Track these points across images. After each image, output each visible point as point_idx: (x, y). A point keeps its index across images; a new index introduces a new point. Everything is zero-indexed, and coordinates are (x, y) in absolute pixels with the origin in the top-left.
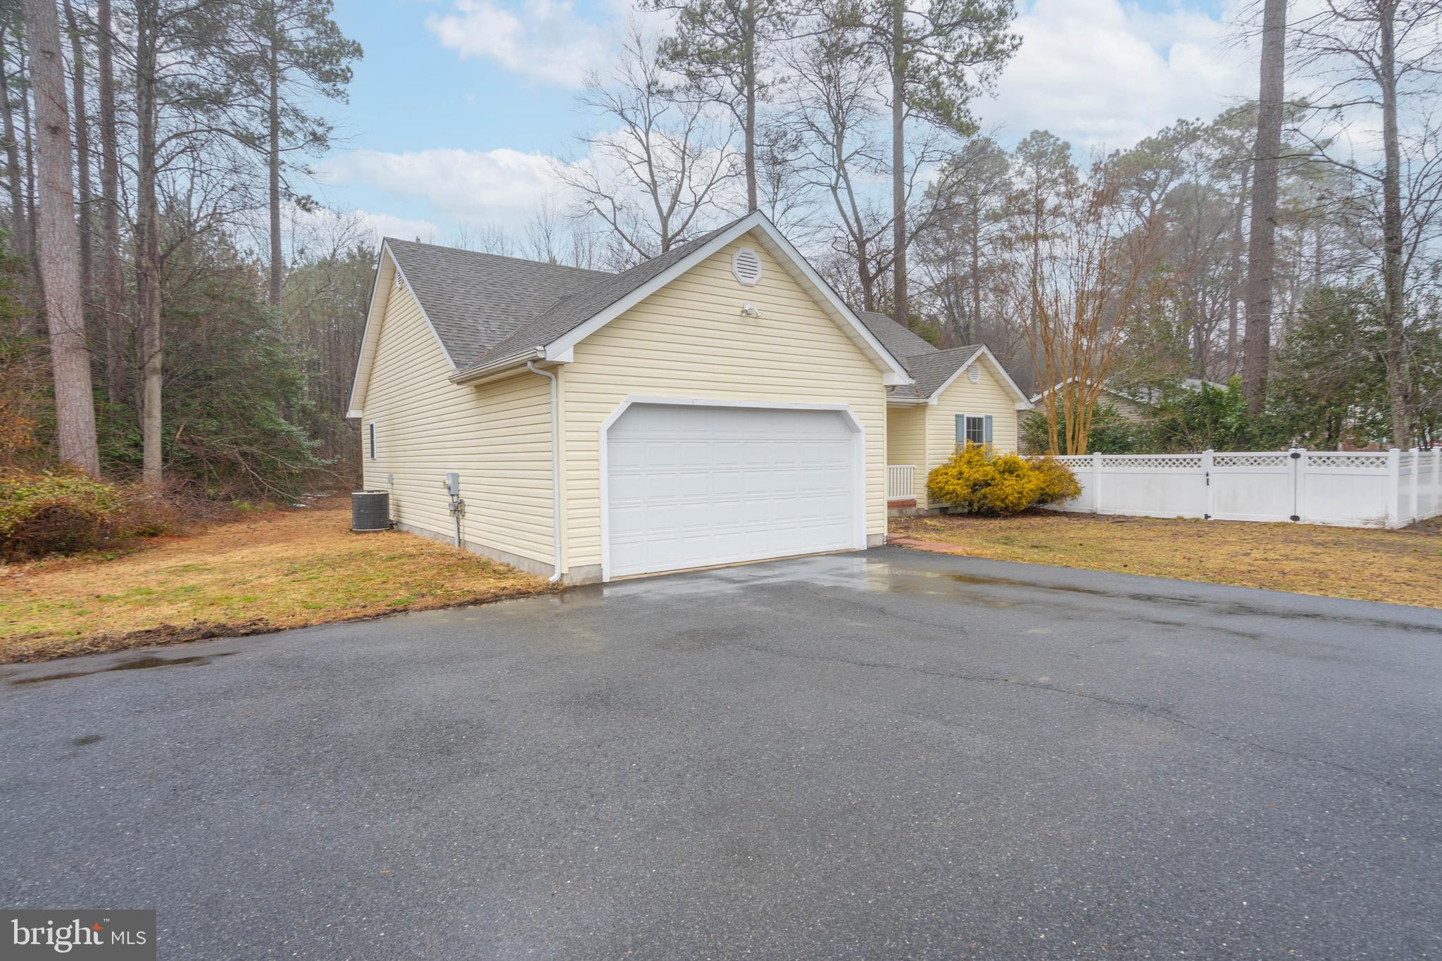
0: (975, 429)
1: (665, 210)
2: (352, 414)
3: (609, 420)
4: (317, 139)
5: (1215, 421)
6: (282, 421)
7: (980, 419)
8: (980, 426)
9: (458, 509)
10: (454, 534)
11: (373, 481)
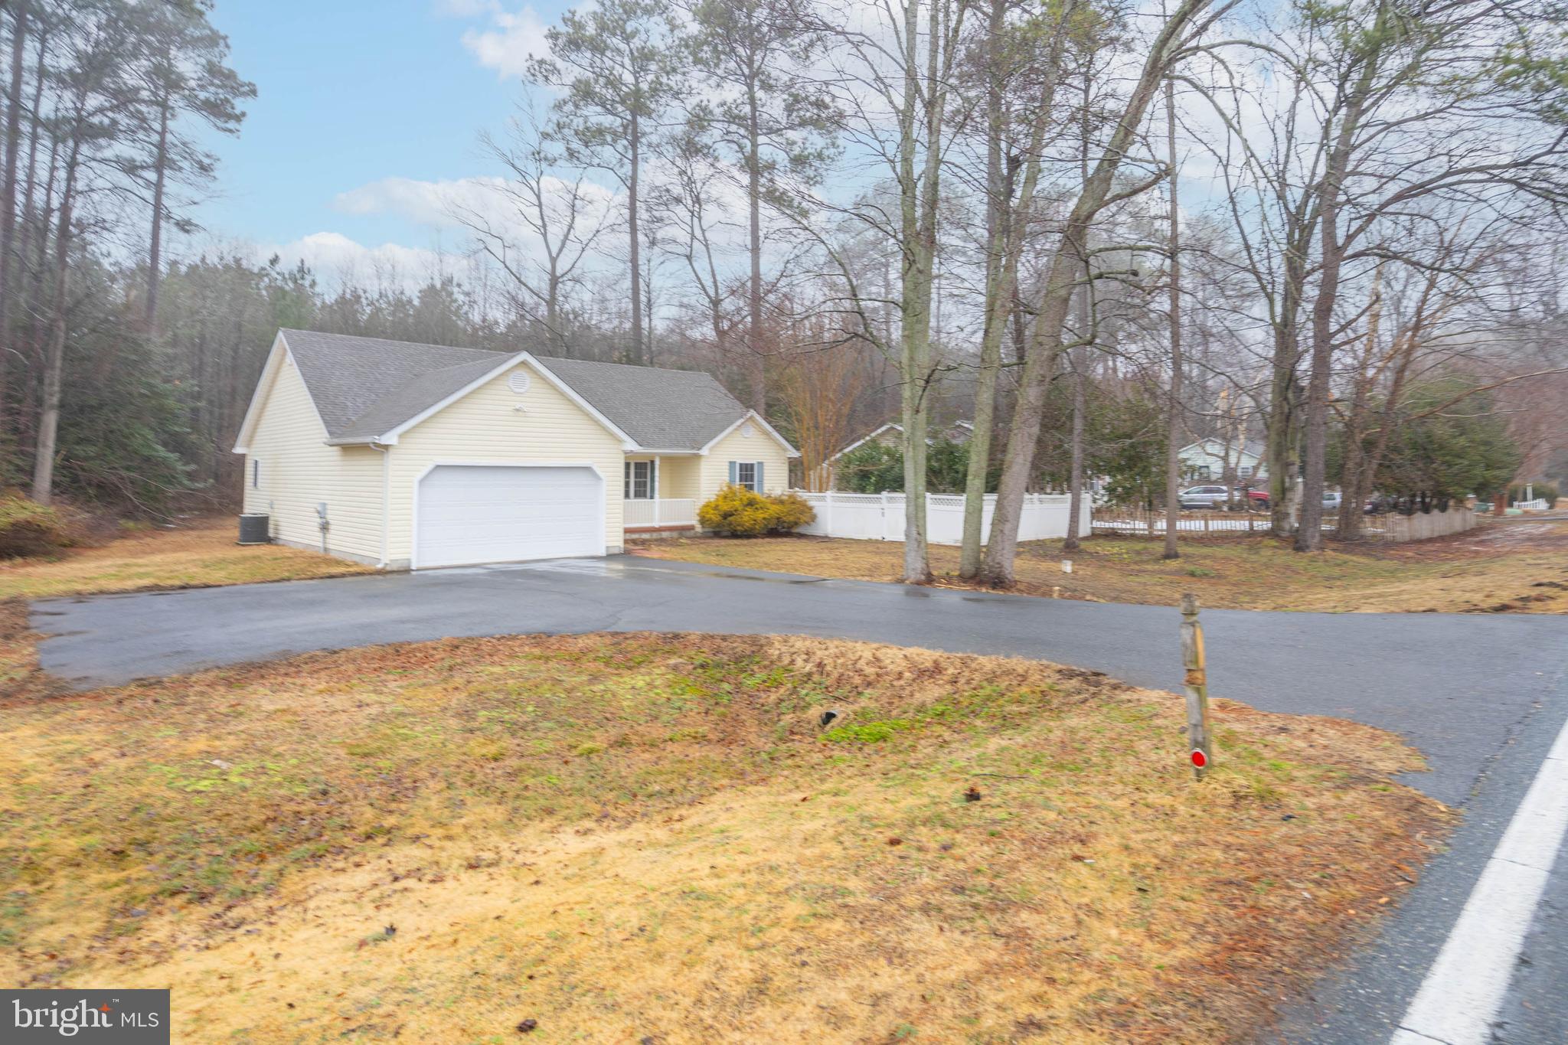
0: (747, 473)
1: (554, 252)
2: (238, 450)
3: (420, 475)
4: (204, 168)
5: (950, 467)
6: (159, 448)
7: (752, 465)
8: (752, 469)
9: (325, 528)
10: (320, 545)
11: (253, 505)
